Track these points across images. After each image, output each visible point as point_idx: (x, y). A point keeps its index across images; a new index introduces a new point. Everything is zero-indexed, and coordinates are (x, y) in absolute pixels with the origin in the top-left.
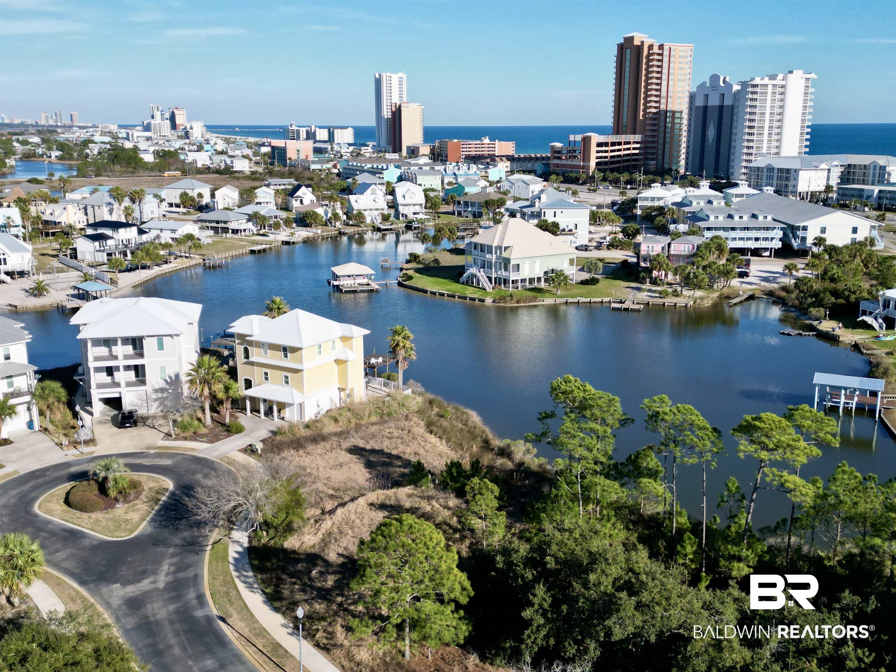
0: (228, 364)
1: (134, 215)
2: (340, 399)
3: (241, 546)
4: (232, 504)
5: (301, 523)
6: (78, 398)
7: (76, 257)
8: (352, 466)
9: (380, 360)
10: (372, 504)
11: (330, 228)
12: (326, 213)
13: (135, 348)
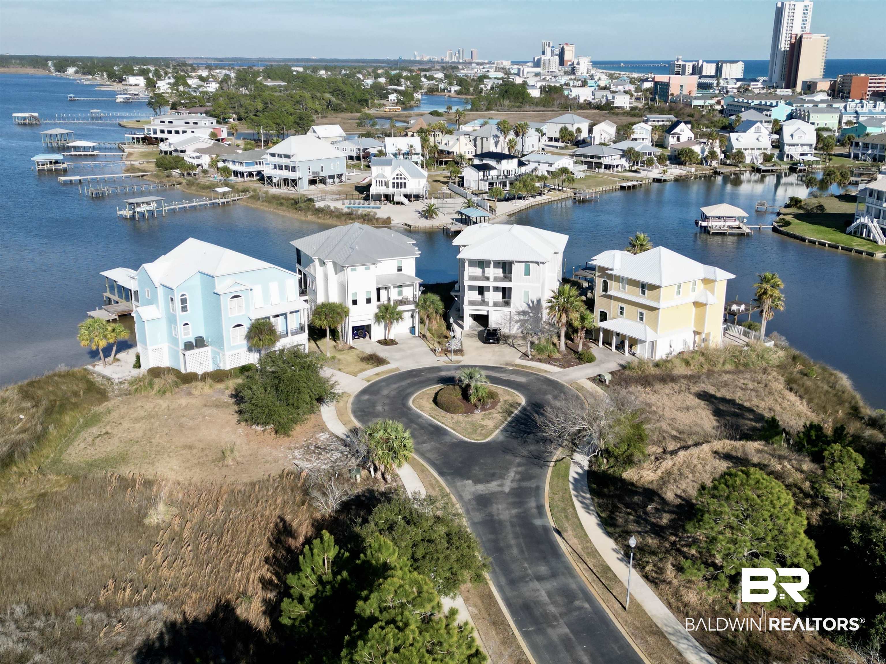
0: (586, 296)
1: (516, 148)
2: (695, 342)
3: (582, 468)
4: (577, 427)
5: (641, 457)
6: (452, 312)
7: (462, 185)
8: (699, 411)
9: (743, 307)
10: (716, 453)
11: (705, 166)
12: (703, 151)
13: (504, 272)
